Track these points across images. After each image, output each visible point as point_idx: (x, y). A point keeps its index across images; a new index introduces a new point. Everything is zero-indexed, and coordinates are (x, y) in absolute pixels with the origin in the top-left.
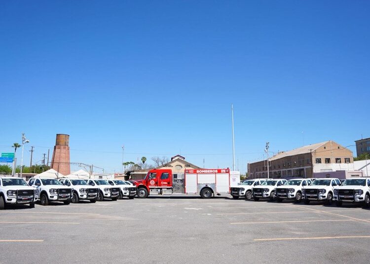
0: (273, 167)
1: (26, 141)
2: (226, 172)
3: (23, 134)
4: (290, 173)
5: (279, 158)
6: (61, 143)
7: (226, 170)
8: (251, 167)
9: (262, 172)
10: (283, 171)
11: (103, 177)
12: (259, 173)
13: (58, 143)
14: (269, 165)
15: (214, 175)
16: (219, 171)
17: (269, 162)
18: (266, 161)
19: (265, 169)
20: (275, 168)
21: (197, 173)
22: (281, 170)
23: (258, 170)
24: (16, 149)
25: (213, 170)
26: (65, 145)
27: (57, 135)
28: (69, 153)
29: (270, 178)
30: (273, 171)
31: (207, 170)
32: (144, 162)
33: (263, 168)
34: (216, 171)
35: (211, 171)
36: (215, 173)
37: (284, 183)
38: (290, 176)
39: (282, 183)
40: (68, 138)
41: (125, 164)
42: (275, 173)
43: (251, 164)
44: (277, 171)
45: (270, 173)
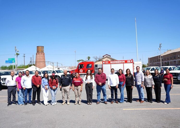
0: (164, 60)
1: (17, 51)
2: (131, 62)
3: (15, 47)
4: (175, 62)
5: (168, 54)
6: (40, 51)
7: (131, 60)
8: (150, 60)
9: (157, 63)
10: (170, 62)
11: (60, 68)
12: (155, 63)
13: (38, 52)
14: (162, 58)
15: (122, 64)
16: (126, 62)
17: (162, 56)
18: (160, 56)
19: (159, 60)
20: (165, 60)
21: (111, 64)
22: (169, 61)
23: (155, 61)
24: (17, 56)
25: (121, 61)
26: (42, 52)
27: (37, 47)
28: (44, 56)
29: (162, 66)
30: (164, 62)
31: (118, 61)
32: (89, 59)
33: (158, 60)
34: (124, 62)
35: (120, 62)
36: (123, 63)
37: (174, 69)
38: (175, 64)
39: (172, 69)
40: (43, 48)
41: (78, 61)
42: (165, 63)
43: (150, 58)
44: (166, 62)
45: (162, 63)
